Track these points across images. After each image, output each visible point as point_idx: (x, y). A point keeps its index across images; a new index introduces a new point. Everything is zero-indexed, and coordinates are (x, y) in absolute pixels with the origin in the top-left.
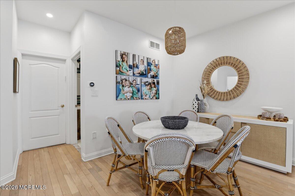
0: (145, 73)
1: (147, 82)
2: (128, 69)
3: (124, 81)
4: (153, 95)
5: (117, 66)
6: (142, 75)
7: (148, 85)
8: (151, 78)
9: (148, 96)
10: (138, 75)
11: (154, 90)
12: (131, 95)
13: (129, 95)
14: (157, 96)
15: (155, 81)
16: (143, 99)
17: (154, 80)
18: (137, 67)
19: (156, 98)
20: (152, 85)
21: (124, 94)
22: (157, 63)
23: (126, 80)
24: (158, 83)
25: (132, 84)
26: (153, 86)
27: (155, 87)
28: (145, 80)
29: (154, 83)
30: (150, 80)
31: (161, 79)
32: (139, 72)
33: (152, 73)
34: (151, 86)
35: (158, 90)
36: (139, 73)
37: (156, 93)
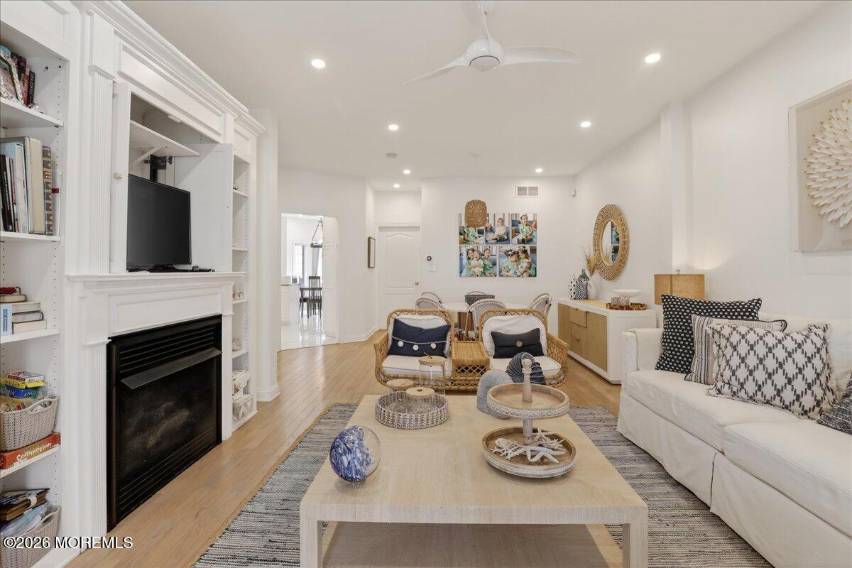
0: (506, 238)
1: (511, 250)
2: (477, 235)
3: (470, 252)
4: (522, 270)
5: (461, 234)
6: (501, 240)
7: (512, 255)
8: (518, 243)
9: (511, 272)
10: (493, 241)
11: (524, 263)
12: (482, 270)
13: (479, 270)
14: (532, 271)
15: (528, 247)
16: (502, 276)
17: (524, 247)
18: (492, 230)
19: (530, 276)
20: (520, 254)
21: (470, 269)
22: (530, 219)
23: (474, 251)
24: (534, 250)
25: (483, 255)
26: (522, 256)
27: (527, 257)
28: (506, 247)
29: (525, 252)
30: (517, 248)
31: (540, 243)
32: (495, 237)
33: (520, 237)
34: (518, 256)
35: (534, 262)
36: (496, 239)
37: (530, 268)
